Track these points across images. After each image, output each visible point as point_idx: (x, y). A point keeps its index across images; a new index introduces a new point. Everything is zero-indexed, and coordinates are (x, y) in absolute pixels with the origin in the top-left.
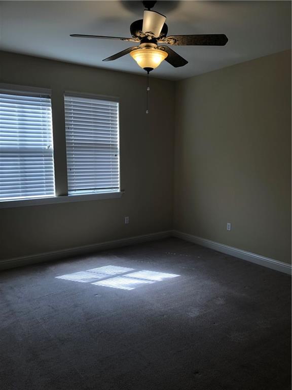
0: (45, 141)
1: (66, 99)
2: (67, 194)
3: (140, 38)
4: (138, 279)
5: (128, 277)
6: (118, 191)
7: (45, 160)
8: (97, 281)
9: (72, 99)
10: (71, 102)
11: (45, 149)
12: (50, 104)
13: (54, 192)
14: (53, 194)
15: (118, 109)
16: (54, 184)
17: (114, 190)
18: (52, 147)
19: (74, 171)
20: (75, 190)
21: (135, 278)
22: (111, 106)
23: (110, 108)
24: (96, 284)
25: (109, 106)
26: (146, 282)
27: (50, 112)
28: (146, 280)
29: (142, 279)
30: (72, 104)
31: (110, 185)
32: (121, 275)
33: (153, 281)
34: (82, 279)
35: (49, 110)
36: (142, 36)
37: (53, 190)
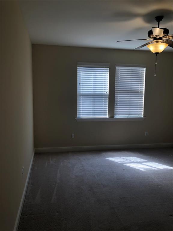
0: (105, 90)
1: (117, 68)
2: (114, 117)
3: (153, 38)
4: (149, 166)
5: (143, 164)
6: (142, 116)
7: (104, 99)
8: (126, 163)
9: (120, 68)
10: (119, 69)
11: (104, 93)
12: (109, 71)
13: (108, 115)
14: (107, 116)
15: (145, 71)
16: (108, 111)
17: (140, 116)
18: (108, 93)
19: (119, 105)
20: (118, 115)
21: (147, 165)
22: (141, 70)
23: (140, 71)
24: (125, 164)
25: (139, 70)
26: (153, 168)
27: (108, 75)
28: (153, 167)
29: (151, 167)
30: (120, 70)
31: (138, 113)
32: (140, 163)
33: (158, 168)
34: (118, 161)
35: (108, 74)
36: (154, 37)
37: (107, 114)
